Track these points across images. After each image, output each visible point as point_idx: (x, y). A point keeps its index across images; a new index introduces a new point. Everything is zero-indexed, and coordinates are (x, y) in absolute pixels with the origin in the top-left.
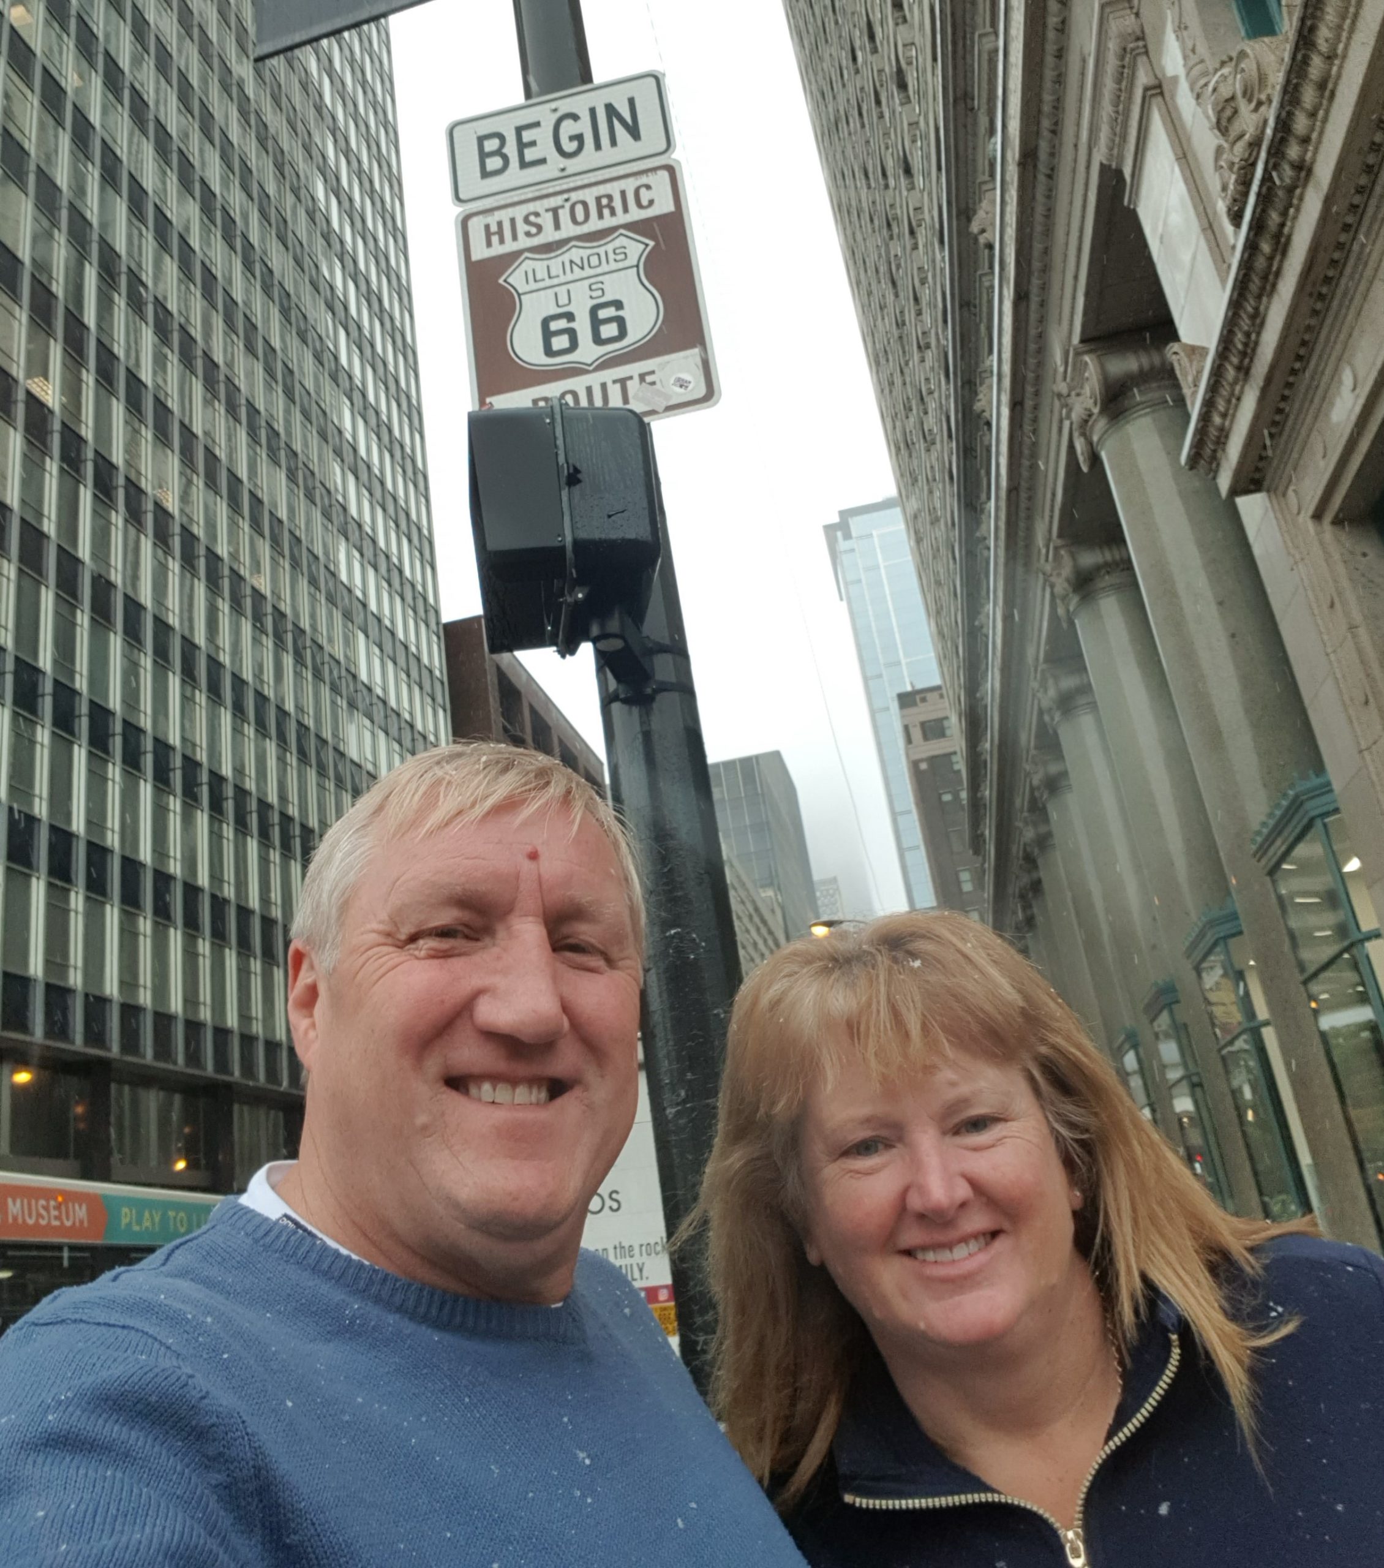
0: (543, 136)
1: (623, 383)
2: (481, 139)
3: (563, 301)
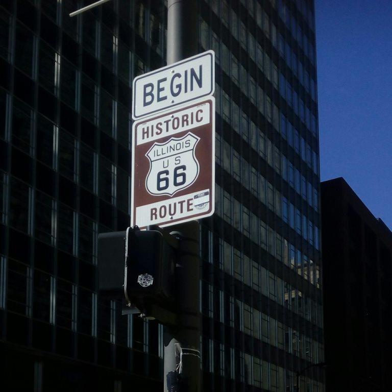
0: (166, 85)
1: (181, 203)
2: (146, 86)
3: (166, 165)
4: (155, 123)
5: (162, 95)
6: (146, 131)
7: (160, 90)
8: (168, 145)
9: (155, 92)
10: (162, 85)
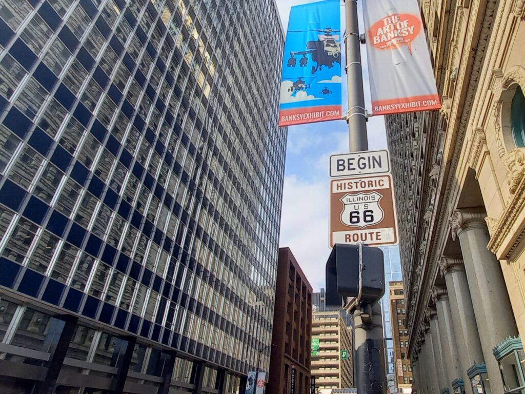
0: (355, 162)
1: (371, 234)
2: (338, 161)
3: (357, 208)
4: (347, 182)
5: (351, 167)
6: (339, 185)
7: (349, 164)
8: (358, 196)
9: (346, 164)
10: (351, 162)
